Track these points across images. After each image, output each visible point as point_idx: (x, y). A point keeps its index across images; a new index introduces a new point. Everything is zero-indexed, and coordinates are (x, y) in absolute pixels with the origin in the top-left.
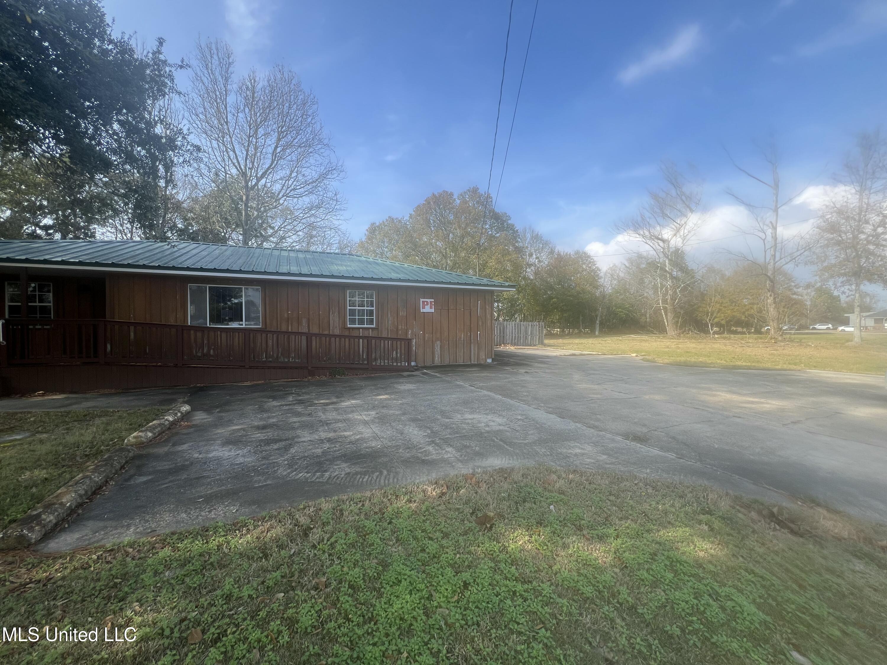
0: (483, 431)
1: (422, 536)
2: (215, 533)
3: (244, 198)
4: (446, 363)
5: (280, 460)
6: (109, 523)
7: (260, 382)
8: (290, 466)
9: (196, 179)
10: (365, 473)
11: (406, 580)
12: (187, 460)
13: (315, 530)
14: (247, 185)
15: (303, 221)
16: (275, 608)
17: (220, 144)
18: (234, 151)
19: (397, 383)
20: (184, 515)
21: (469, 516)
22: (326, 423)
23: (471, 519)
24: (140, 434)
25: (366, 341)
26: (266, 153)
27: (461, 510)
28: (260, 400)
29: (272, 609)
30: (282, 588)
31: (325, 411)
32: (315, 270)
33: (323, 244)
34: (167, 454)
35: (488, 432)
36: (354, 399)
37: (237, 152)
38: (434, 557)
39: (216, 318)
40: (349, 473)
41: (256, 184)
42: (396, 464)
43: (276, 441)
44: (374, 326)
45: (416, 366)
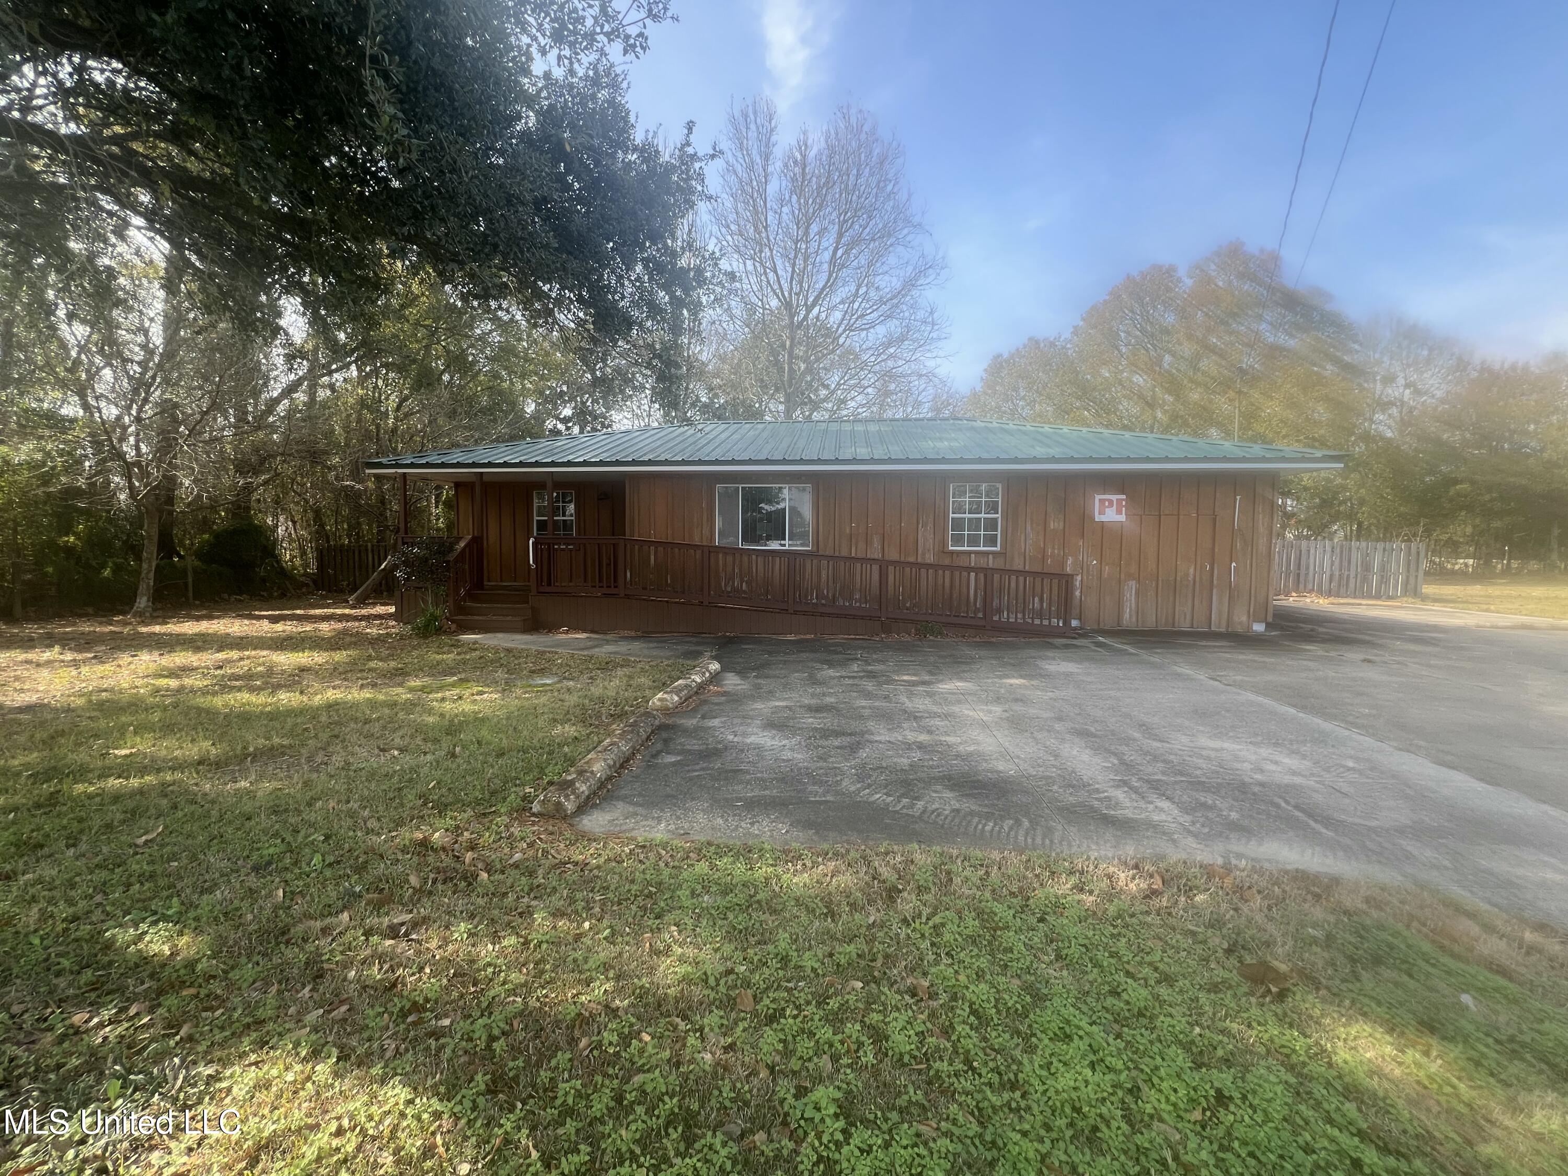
0: (1247, 779)
1: (1110, 964)
2: (760, 857)
3: (788, 343)
4: (1150, 623)
5: (845, 766)
6: (640, 810)
7: (808, 637)
8: (860, 778)
9: (724, 325)
10: (988, 816)
11: (1081, 1038)
12: (720, 743)
13: (905, 894)
14: (793, 322)
15: (877, 368)
16: (851, 1002)
17: (757, 265)
18: (775, 272)
19: (1040, 657)
20: (720, 821)
21: (1220, 954)
22: (914, 716)
23: (1228, 964)
24: (665, 696)
25: (982, 576)
26: (821, 263)
27: (1200, 937)
28: (810, 664)
29: (847, 1002)
30: (860, 974)
31: (911, 695)
32: (896, 451)
33: (904, 405)
34: (697, 729)
35: (1262, 784)
36: (961, 679)
37: (779, 272)
38: (1141, 1014)
39: (751, 534)
40: (958, 811)
41: (806, 318)
42: (1047, 811)
43: (837, 734)
44: (998, 549)
45: (1081, 628)
